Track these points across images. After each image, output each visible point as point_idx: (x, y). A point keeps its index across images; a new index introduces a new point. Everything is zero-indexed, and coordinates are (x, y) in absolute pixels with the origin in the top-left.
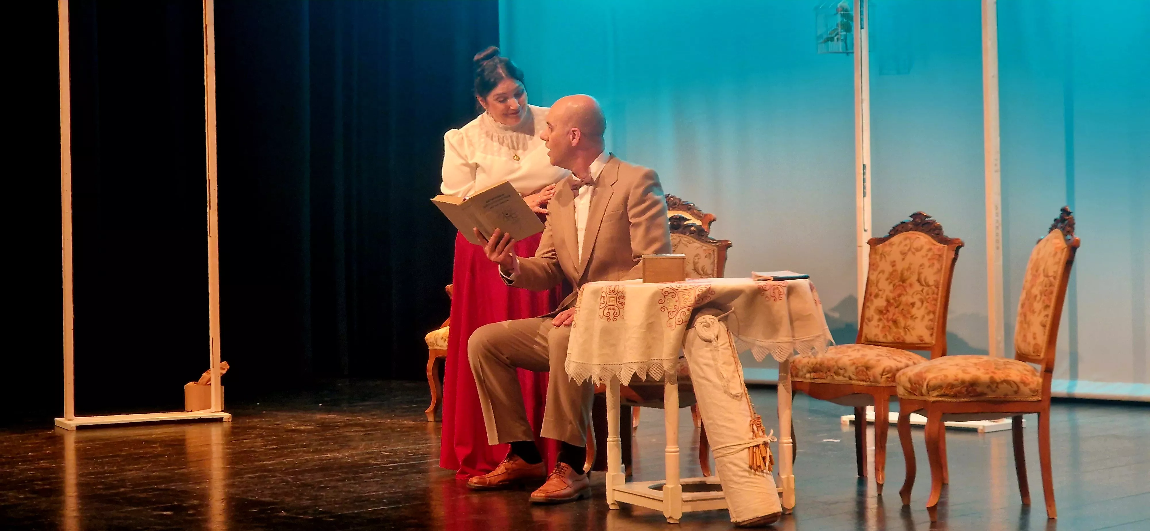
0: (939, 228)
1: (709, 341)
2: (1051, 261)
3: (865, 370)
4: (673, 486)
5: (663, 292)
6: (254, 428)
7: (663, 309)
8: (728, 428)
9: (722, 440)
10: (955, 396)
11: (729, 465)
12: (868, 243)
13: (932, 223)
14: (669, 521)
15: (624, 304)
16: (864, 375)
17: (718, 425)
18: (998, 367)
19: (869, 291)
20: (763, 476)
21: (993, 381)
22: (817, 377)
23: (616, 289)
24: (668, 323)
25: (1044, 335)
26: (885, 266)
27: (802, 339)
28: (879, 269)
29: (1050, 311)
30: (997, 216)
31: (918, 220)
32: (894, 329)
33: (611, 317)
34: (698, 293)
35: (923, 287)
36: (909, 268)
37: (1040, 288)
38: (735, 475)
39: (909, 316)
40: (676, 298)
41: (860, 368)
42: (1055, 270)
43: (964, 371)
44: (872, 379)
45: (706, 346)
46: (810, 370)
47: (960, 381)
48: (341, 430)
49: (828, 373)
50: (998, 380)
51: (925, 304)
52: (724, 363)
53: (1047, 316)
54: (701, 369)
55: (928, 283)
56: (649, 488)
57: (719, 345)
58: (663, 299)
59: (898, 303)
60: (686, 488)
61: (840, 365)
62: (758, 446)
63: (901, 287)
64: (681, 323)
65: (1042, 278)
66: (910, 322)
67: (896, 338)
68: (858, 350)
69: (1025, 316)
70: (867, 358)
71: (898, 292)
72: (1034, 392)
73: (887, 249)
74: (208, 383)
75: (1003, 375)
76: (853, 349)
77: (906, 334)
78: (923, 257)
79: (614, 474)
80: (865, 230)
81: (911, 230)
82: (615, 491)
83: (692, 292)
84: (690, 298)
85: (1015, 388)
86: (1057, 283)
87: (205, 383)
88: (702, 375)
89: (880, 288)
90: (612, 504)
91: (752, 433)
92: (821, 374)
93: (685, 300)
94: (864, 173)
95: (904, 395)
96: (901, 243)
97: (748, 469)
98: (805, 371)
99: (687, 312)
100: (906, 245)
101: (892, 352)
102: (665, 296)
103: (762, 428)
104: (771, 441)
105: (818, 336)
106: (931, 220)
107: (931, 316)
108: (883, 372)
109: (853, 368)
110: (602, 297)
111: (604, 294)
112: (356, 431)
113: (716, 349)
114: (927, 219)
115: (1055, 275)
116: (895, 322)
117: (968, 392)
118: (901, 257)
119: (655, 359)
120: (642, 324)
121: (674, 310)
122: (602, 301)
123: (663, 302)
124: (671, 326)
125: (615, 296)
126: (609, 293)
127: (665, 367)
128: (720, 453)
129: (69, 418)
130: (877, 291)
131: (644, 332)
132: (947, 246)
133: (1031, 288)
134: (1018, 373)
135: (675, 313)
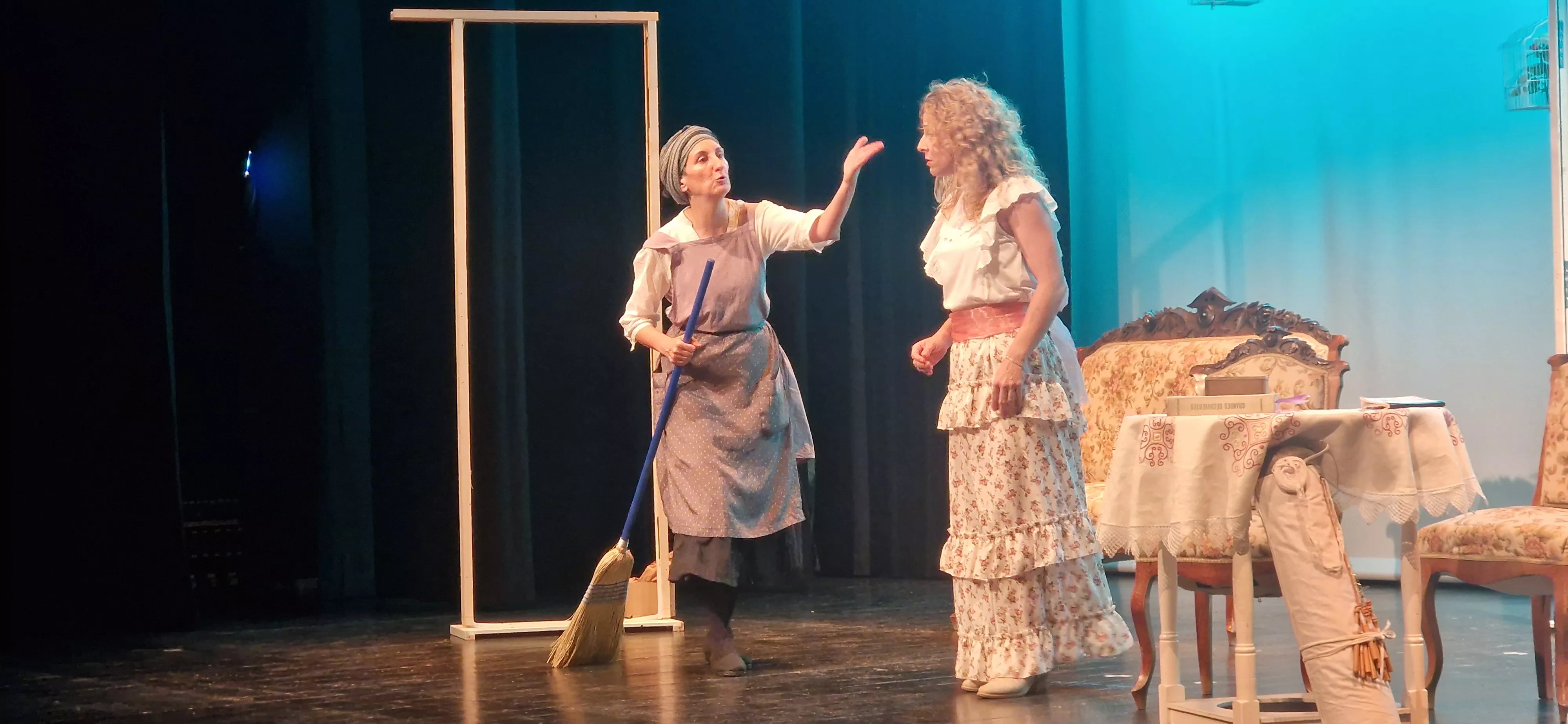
1: (1292, 493)
3: (1538, 540)
4: (1247, 701)
5: (1227, 422)
7: (1227, 447)
8: (1322, 617)
9: (1314, 635)
11: (1324, 671)
12: (1550, 362)
15: (1173, 440)
16: (1536, 548)
17: (1307, 613)
20: (1375, 688)
22: (1469, 551)
23: (1163, 421)
24: (1234, 466)
27: (1432, 491)
28: (1564, 399)
33: (1156, 460)
34: (1274, 423)
38: (1334, 686)
40: (1245, 431)
41: (1531, 538)
44: (1548, 553)
45: (1290, 501)
46: (1458, 542)
48: (829, 642)
49: (1484, 545)
52: (1315, 525)
54: (1282, 532)
56: (1218, 706)
57: (1308, 498)
58: (1226, 432)
60: (1267, 706)
61: (1501, 535)
62: (1366, 644)
64: (1251, 465)
68: (1530, 513)
70: (1541, 524)
74: (654, 580)
76: (1522, 511)
79: (1169, 686)
82: (1171, 711)
83: (1267, 423)
84: (1264, 430)
87: (648, 579)
88: (1284, 540)
89: (1566, 425)
91: (1357, 626)
92: (1474, 547)
93: (1258, 434)
97: (1352, 676)
98: (1451, 542)
99: (1259, 450)
102: (1228, 428)
103: (1373, 618)
104: (1386, 637)
105: (1458, 487)
108: (1565, 543)
109: (1522, 537)
110: (1144, 432)
111: (1146, 429)
112: (849, 643)
113: (1303, 504)
119: (1213, 520)
120: (1196, 468)
121: (1242, 448)
122: (1143, 439)
123: (1226, 437)
124: (1238, 470)
125: (1161, 431)
126: (1152, 427)
127: (1231, 527)
128: (1311, 653)
129: (468, 624)
130: (1561, 430)
131: (1200, 479)
135: (1244, 452)
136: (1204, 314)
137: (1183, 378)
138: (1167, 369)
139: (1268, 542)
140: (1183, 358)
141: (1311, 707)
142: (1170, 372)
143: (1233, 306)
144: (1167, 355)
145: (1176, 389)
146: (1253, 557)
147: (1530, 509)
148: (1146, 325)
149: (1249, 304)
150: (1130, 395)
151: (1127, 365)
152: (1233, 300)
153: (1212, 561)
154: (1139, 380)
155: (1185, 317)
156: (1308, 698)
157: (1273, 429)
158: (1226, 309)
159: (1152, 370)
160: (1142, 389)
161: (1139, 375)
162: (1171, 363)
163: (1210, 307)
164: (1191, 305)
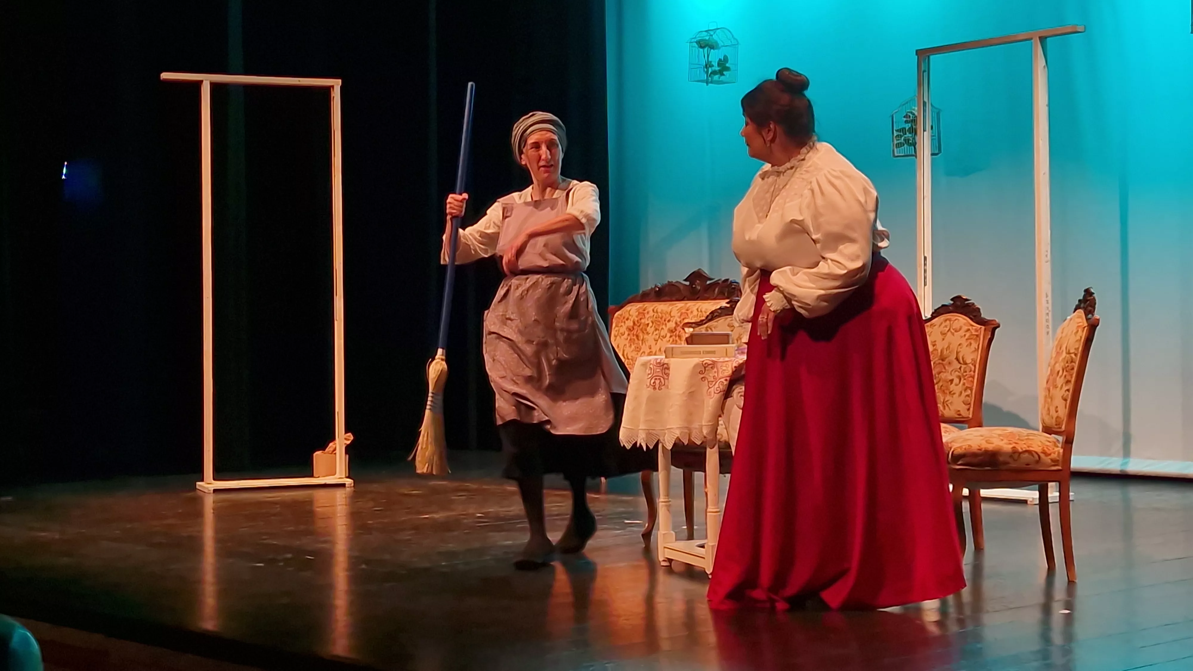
0: (978, 310)
2: (1073, 340)
5: (704, 363)
6: (367, 492)
7: (703, 379)
13: (970, 306)
15: (669, 374)
18: (1021, 438)
21: (1015, 451)
23: (662, 361)
24: (708, 392)
25: (1065, 408)
29: (1071, 386)
30: (1048, 303)
31: (959, 303)
33: (657, 387)
34: (735, 364)
35: (961, 365)
36: (949, 347)
37: (1062, 364)
39: (947, 392)
40: (715, 370)
42: (1077, 347)
47: (983, 449)
50: (1020, 450)
51: (963, 381)
53: (1068, 390)
55: (965, 361)
56: (696, 546)
63: (941, 365)
64: (719, 392)
65: (1064, 354)
66: (948, 398)
69: (1049, 391)
72: (1055, 462)
74: (334, 453)
75: (1025, 446)
77: (944, 409)
78: (961, 337)
79: (665, 533)
81: (951, 312)
82: (666, 549)
83: (730, 364)
84: (728, 369)
85: (1037, 458)
86: (1078, 359)
87: (330, 453)
90: (664, 561)
93: (724, 371)
94: (925, 265)
96: (942, 323)
99: (724, 381)
100: (946, 327)
102: (704, 367)
106: (970, 303)
107: (969, 392)
111: (651, 366)
114: (966, 302)
115: (1076, 352)
117: (991, 461)
118: (941, 337)
119: (696, 425)
120: (684, 393)
121: (713, 380)
122: (649, 372)
123: (704, 372)
124: (710, 395)
125: (661, 367)
126: (655, 364)
127: (705, 432)
129: (208, 483)
131: (686, 400)
132: (983, 327)
133: (1055, 364)
134: (1040, 444)
135: (714, 383)
136: (694, 286)
137: (679, 327)
138: (669, 321)
140: (679, 314)
142: (671, 322)
143: (713, 281)
144: (669, 313)
145: (674, 334)
146: (719, 448)
148: (656, 292)
149: (723, 279)
150: (644, 337)
151: (643, 319)
152: (712, 277)
154: (651, 327)
155: (682, 288)
157: (734, 369)
158: (708, 282)
159: (659, 322)
160: (653, 333)
161: (651, 324)
162: (671, 317)
163: (698, 281)
164: (686, 280)
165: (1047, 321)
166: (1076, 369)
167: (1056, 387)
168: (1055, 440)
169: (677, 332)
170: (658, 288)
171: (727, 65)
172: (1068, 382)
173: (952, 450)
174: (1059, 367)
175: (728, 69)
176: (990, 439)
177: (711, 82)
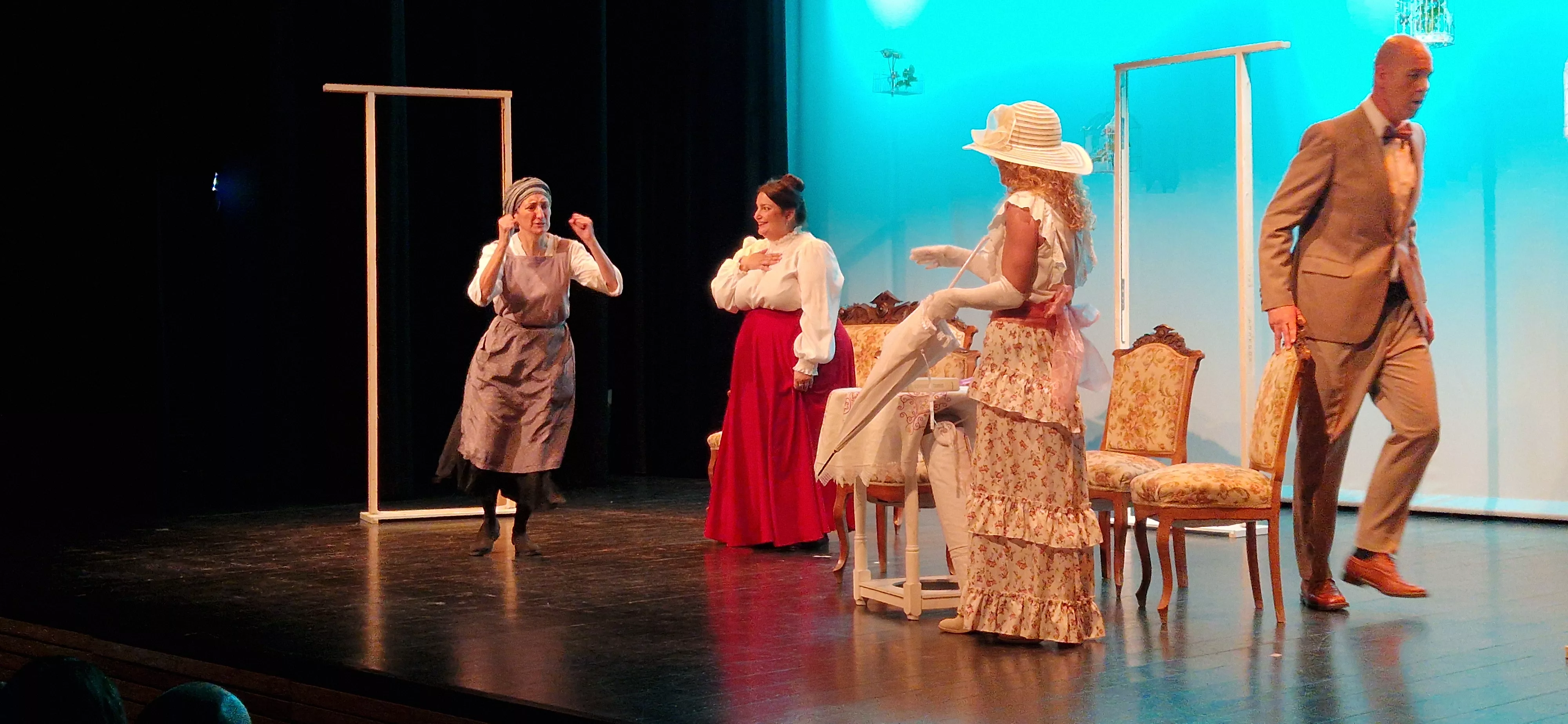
0: (1182, 340)
1: (946, 446)
2: (1282, 372)
3: (1105, 475)
4: (913, 583)
6: (544, 523)
7: (902, 415)
10: (1186, 502)
12: (1113, 354)
13: (1175, 336)
14: (910, 617)
16: (1104, 481)
18: (1229, 474)
19: (1112, 400)
21: (1223, 488)
24: (908, 428)
25: (1275, 445)
26: (1129, 376)
28: (1123, 380)
29: (1280, 422)
30: (1250, 329)
31: (1162, 333)
32: (1138, 438)
35: (1164, 397)
36: (1152, 378)
37: (1271, 399)
39: (1150, 424)
40: (914, 405)
41: (1100, 474)
42: (1287, 382)
43: (1195, 479)
45: (943, 451)
47: (1190, 487)
48: (624, 527)
50: (1229, 488)
51: (1165, 414)
53: (1278, 426)
54: (938, 471)
55: (1169, 393)
56: (893, 585)
57: (956, 449)
58: (902, 405)
59: (1141, 412)
60: (926, 585)
63: (1144, 397)
65: (1273, 389)
66: (1151, 431)
67: (1138, 445)
68: (1100, 457)
69: (1258, 425)
70: (1107, 465)
71: (1141, 401)
72: (1264, 499)
73: (1131, 360)
75: (1233, 483)
77: (1148, 442)
78: (1165, 368)
79: (860, 568)
80: (1123, 342)
81: (1154, 342)
82: (861, 588)
83: (929, 399)
85: (1245, 496)
88: (939, 477)
89: (1123, 397)
90: (858, 600)
94: (1123, 288)
95: (1137, 501)
96: (1144, 354)
99: (924, 417)
100: (1149, 357)
101: (1132, 459)
102: (904, 402)
106: (1174, 333)
107: (1173, 425)
108: (1123, 478)
111: (848, 401)
112: (638, 528)
113: (952, 453)
114: (1170, 332)
115: (1286, 387)
116: (1137, 430)
117: (1199, 500)
118: (1144, 368)
120: (881, 429)
121: (912, 416)
122: (846, 407)
123: (902, 408)
124: (910, 430)
126: (852, 399)
127: (903, 469)
128: (955, 552)
129: (373, 512)
130: (1120, 400)
132: (1188, 358)
133: (1264, 399)
134: (1249, 481)
135: (913, 418)
136: (881, 309)
137: (866, 352)
139: (927, 474)
140: (866, 338)
141: (954, 586)
143: (900, 304)
145: (861, 358)
146: (918, 486)
147: (1099, 453)
149: (912, 302)
152: (900, 299)
153: (889, 485)
155: (868, 311)
156: (953, 579)
158: (896, 305)
162: (858, 341)
163: (885, 304)
164: (872, 302)
165: (1250, 347)
166: (1285, 405)
167: (1264, 422)
168: (1264, 477)
169: (864, 357)
170: (845, 311)
171: (914, 76)
172: (1278, 417)
173: (1159, 487)
174: (1268, 402)
175: (914, 79)
176: (1199, 476)
177: (897, 93)
